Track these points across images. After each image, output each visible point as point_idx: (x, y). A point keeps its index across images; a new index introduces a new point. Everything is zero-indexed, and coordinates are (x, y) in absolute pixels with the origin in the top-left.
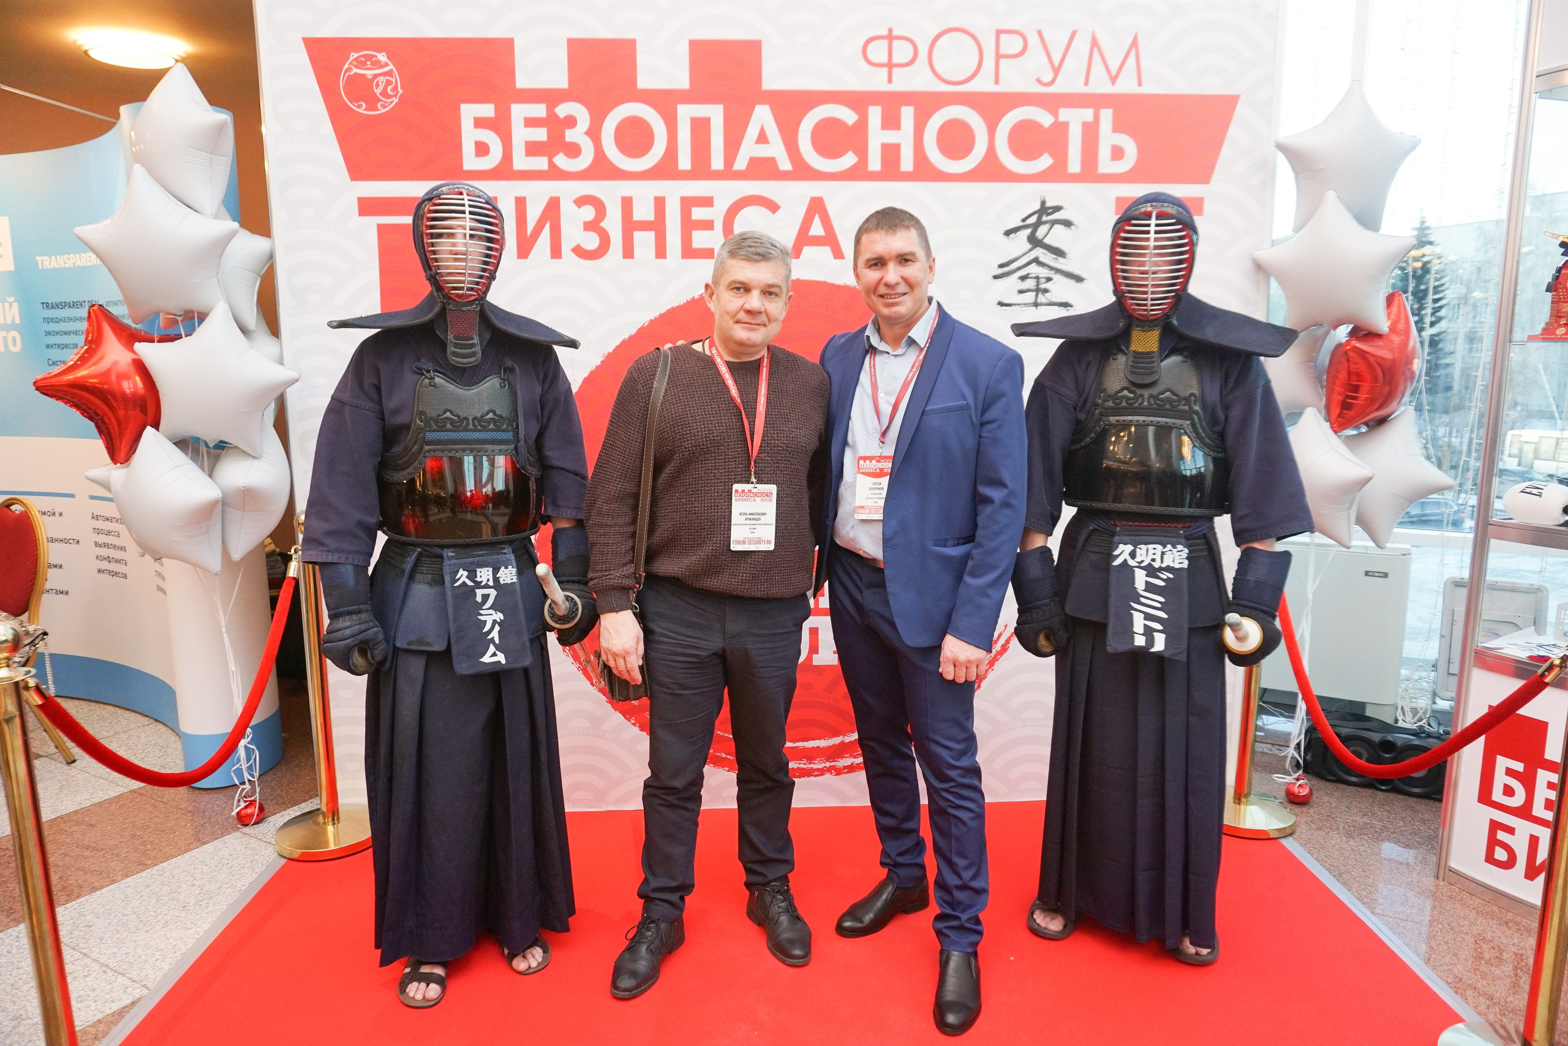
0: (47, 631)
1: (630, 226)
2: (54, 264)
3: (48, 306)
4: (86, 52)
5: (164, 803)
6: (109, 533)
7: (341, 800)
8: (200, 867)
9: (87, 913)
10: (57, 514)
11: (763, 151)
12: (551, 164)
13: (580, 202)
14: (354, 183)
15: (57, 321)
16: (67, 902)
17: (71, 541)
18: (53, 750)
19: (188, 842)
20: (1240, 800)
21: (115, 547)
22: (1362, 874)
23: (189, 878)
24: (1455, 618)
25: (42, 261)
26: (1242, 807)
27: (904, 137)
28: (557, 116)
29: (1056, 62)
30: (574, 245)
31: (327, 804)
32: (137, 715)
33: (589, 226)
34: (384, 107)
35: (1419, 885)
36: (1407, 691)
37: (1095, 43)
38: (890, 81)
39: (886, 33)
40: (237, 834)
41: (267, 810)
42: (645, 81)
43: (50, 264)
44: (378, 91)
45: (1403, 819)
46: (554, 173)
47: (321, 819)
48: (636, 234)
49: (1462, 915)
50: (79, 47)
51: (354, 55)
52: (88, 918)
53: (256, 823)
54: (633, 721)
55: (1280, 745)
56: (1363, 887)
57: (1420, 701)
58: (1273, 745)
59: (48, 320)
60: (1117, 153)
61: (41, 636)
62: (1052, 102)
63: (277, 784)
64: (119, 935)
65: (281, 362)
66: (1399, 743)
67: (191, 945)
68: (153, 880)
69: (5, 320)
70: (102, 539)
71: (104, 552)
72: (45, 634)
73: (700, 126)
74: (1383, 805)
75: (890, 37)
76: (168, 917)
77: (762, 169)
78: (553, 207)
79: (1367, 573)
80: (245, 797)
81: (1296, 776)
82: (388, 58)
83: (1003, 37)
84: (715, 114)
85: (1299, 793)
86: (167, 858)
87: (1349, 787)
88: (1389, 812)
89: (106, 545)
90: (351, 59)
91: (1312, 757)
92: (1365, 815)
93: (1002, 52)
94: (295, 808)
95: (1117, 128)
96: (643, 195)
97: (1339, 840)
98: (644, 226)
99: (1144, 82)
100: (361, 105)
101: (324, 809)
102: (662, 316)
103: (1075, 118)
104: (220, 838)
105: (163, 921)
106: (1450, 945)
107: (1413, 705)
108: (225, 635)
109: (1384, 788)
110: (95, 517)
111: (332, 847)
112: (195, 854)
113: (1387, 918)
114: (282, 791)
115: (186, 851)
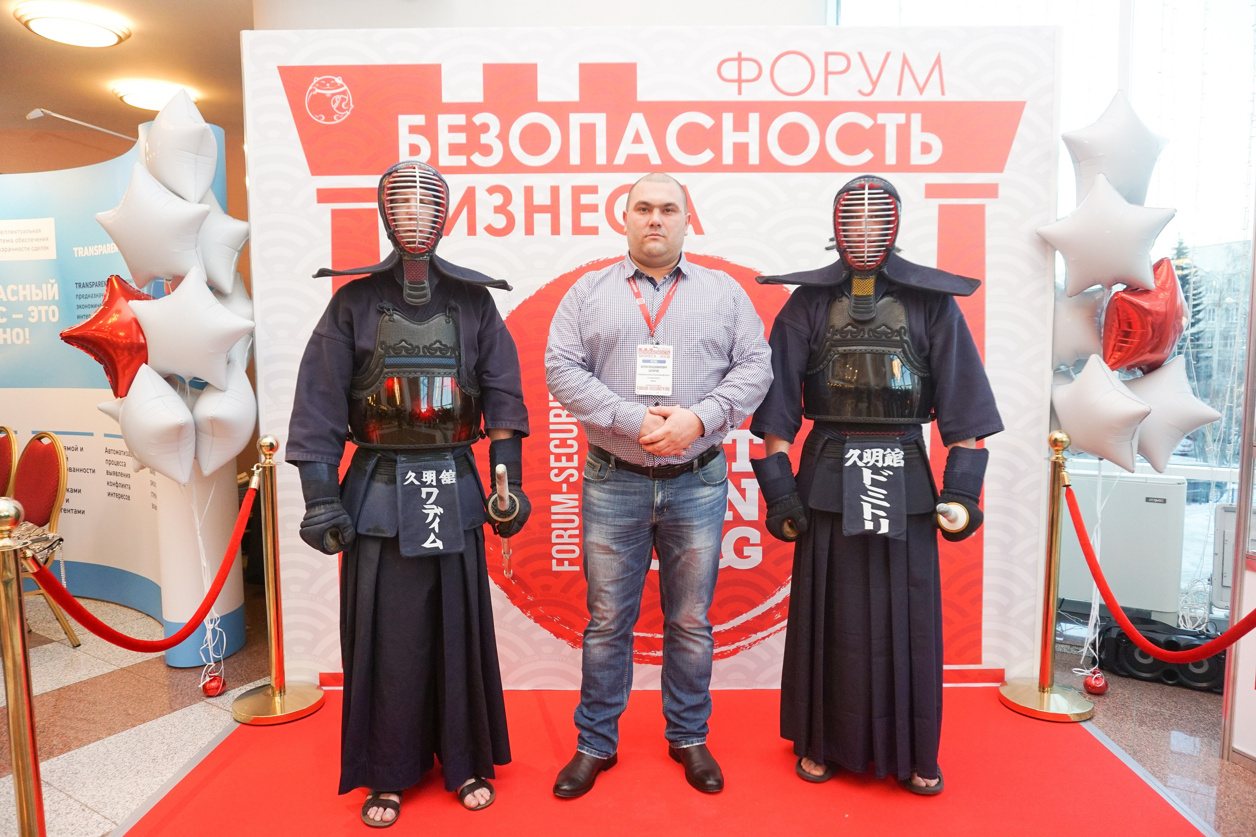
0: (63, 538)
1: (531, 209)
2: (86, 253)
3: (80, 286)
4: (121, 98)
5: (146, 678)
6: (117, 464)
7: (288, 678)
8: (170, 728)
9: (74, 763)
10: (79, 449)
11: (638, 150)
12: (469, 161)
13: (492, 190)
14: (314, 177)
15: (87, 297)
16: (60, 753)
17: (89, 471)
18: (64, 636)
19: (162, 709)
20: (1044, 689)
21: (122, 475)
22: (1155, 753)
23: (160, 737)
24: (1226, 539)
25: (78, 251)
26: (1046, 694)
27: (751, 137)
28: (474, 124)
29: (874, 77)
30: (486, 225)
31: (276, 679)
32: (133, 611)
33: (498, 210)
34: (339, 118)
35: (1206, 763)
36: (1186, 602)
37: (905, 62)
38: (740, 93)
39: (736, 56)
40: (203, 703)
41: (227, 685)
42: (543, 96)
43: (83, 253)
44: (334, 107)
45: (1188, 708)
46: (472, 168)
47: (270, 691)
48: (536, 216)
49: (1247, 790)
50: (116, 95)
51: (316, 79)
52: (75, 767)
53: (219, 695)
54: (529, 615)
55: (1077, 646)
56: (1156, 764)
57: (1198, 611)
58: (1071, 646)
59: (80, 297)
60: (926, 148)
61: (58, 541)
62: (872, 109)
63: (238, 666)
64: (98, 781)
65: (253, 319)
66: (1182, 643)
67: (156, 790)
68: (131, 738)
69: (48, 298)
70: (113, 468)
71: (113, 479)
72: (61, 540)
73: (588, 131)
74: (1170, 697)
75: (740, 59)
76: (139, 768)
77: (637, 163)
78: (469, 196)
79: (1147, 500)
80: (210, 673)
81: (1092, 670)
82: (343, 81)
83: (830, 58)
84: (600, 120)
85: (1096, 683)
86: (144, 722)
87: (1140, 682)
88: (1176, 702)
89: (115, 474)
90: (315, 81)
91: (1106, 655)
92: (1155, 705)
93: (830, 69)
94: (251, 684)
95: (924, 129)
96: (542, 185)
97: (1133, 725)
98: (542, 209)
99: (946, 92)
100: (321, 117)
101: (273, 684)
102: (555, 280)
103: (891, 121)
104: (188, 706)
105: (135, 770)
106: (1238, 815)
107: (1193, 614)
108: (199, 537)
109: (1170, 682)
110: (108, 451)
111: (279, 714)
112: (167, 718)
113: (1178, 790)
114: (242, 671)
115: (160, 716)
